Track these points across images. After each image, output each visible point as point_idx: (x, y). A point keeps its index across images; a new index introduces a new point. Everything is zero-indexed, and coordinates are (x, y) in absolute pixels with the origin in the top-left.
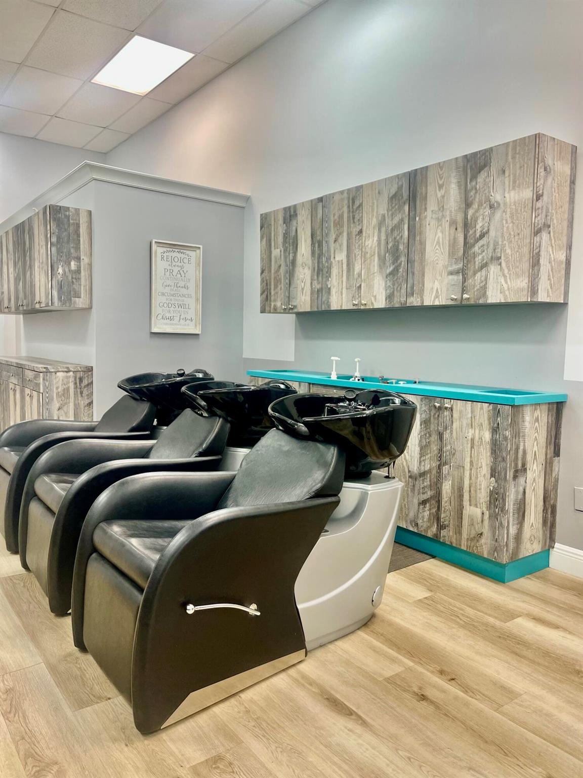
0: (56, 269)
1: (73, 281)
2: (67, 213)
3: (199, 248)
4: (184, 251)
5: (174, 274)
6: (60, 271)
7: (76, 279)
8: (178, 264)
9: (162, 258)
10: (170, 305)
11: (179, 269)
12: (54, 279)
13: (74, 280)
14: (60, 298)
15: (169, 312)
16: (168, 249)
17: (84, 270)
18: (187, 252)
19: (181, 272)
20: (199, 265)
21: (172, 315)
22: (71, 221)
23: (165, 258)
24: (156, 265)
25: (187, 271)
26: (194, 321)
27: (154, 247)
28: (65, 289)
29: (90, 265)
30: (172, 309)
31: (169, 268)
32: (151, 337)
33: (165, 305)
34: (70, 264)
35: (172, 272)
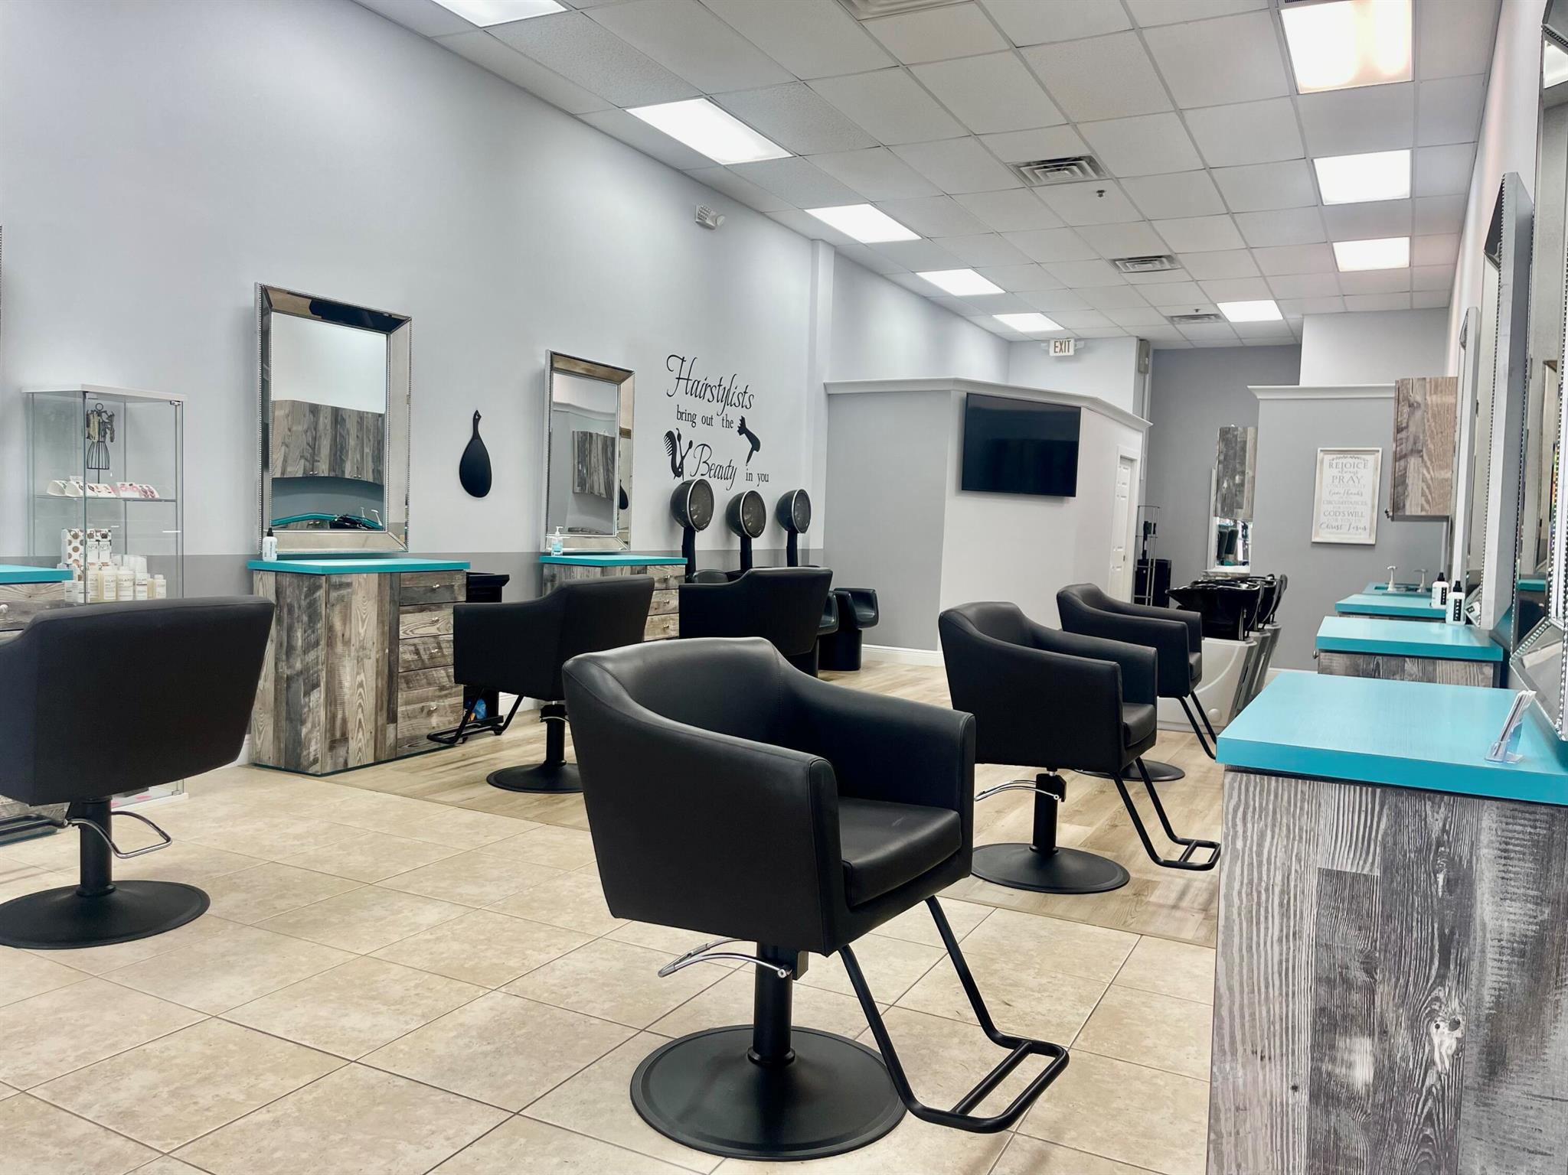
0: (1221, 483)
1: (1236, 495)
2: (1236, 433)
3: (1378, 451)
4: (1358, 456)
5: (1345, 480)
6: (1225, 485)
7: (1239, 491)
8: (1352, 469)
9: (1331, 466)
10: (1338, 514)
11: (1352, 475)
12: (1219, 493)
13: (1238, 493)
14: (1223, 509)
15: (1337, 520)
16: (1339, 456)
17: (1248, 483)
18: (1363, 456)
19: (1354, 478)
20: (1377, 469)
21: (1339, 523)
22: (1239, 440)
23: (1334, 466)
24: (1321, 473)
25: (1362, 477)
26: (1368, 530)
27: (1320, 455)
28: (1228, 501)
29: (1254, 477)
30: (1339, 518)
31: (1339, 475)
32: (1312, 546)
33: (1332, 514)
34: (1234, 478)
35: (1341, 479)
